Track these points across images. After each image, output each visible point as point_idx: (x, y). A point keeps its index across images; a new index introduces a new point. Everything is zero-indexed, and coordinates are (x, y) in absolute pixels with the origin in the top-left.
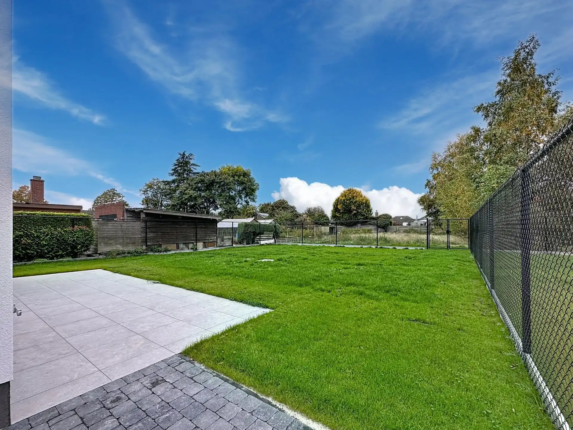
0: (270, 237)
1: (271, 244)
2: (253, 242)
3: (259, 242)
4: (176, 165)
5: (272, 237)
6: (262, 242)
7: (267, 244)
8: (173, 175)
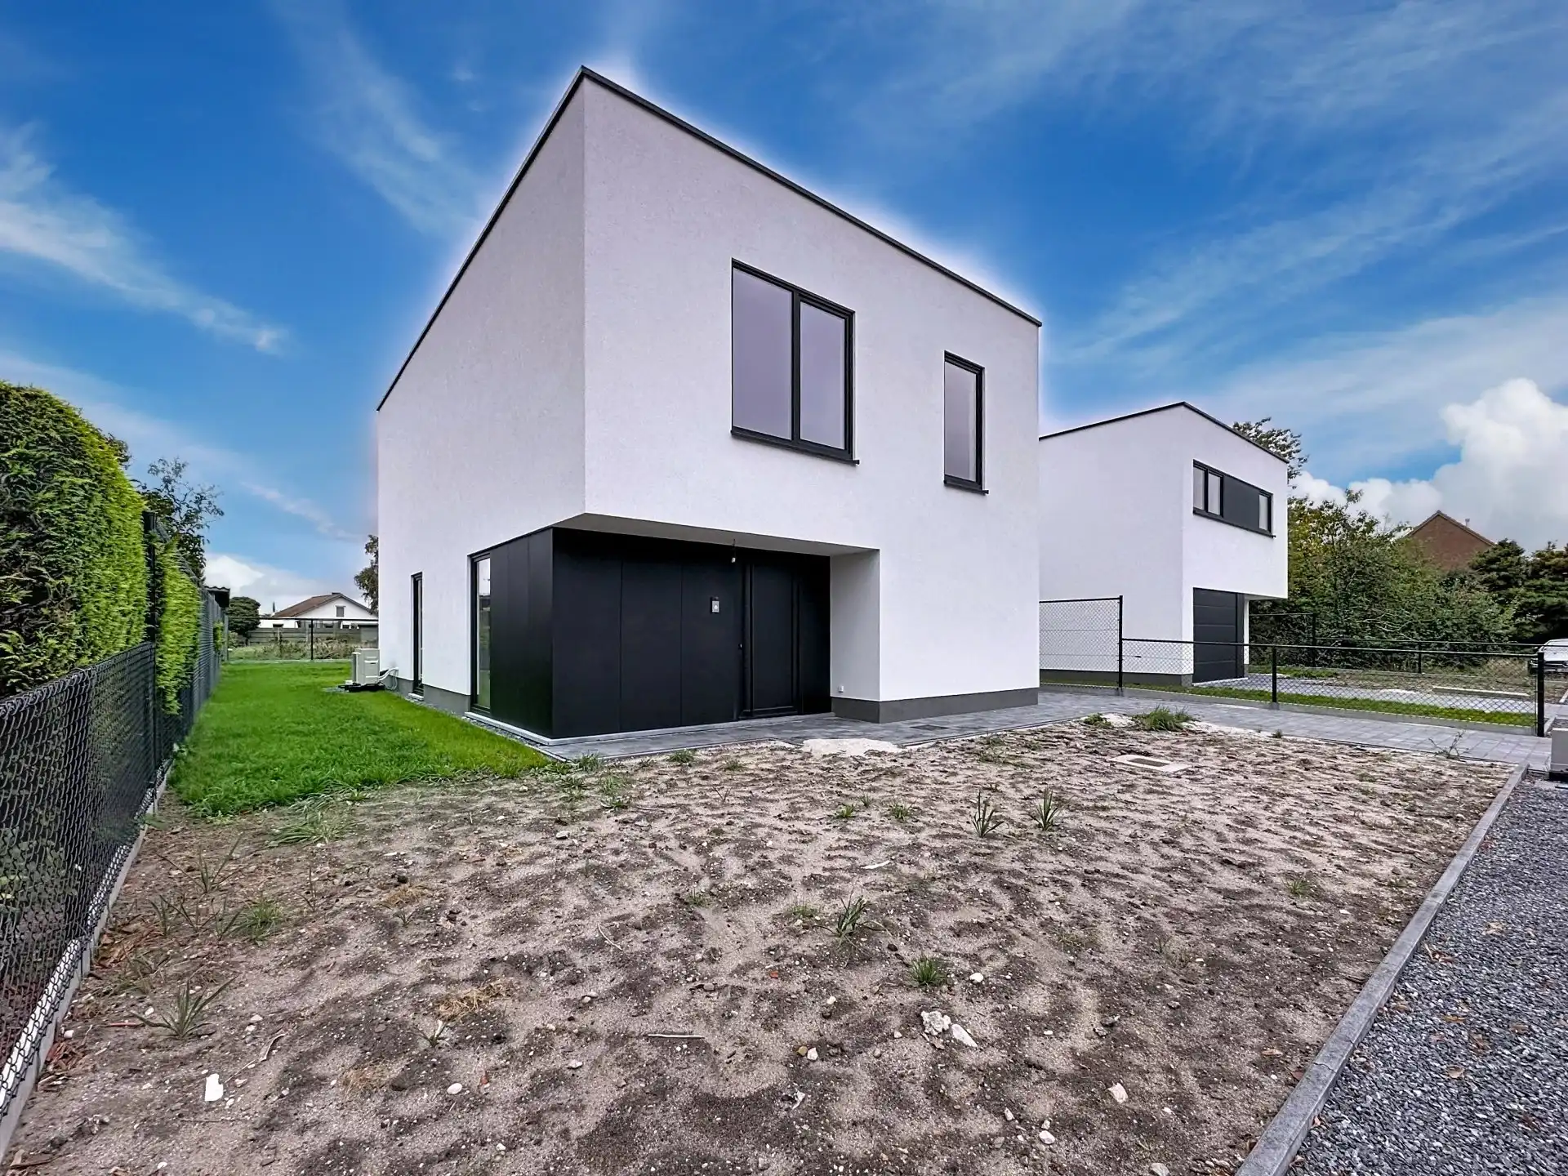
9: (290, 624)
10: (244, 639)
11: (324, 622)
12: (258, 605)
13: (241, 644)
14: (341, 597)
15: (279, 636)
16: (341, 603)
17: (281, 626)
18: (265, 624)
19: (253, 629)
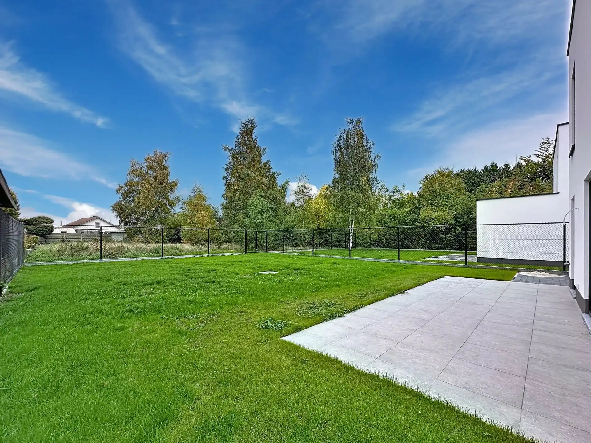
9: (71, 231)
10: (43, 240)
11: (91, 231)
12: (52, 221)
13: (42, 243)
14: (98, 218)
15: (65, 238)
16: (98, 221)
17: (65, 232)
18: (56, 232)
19: (49, 234)
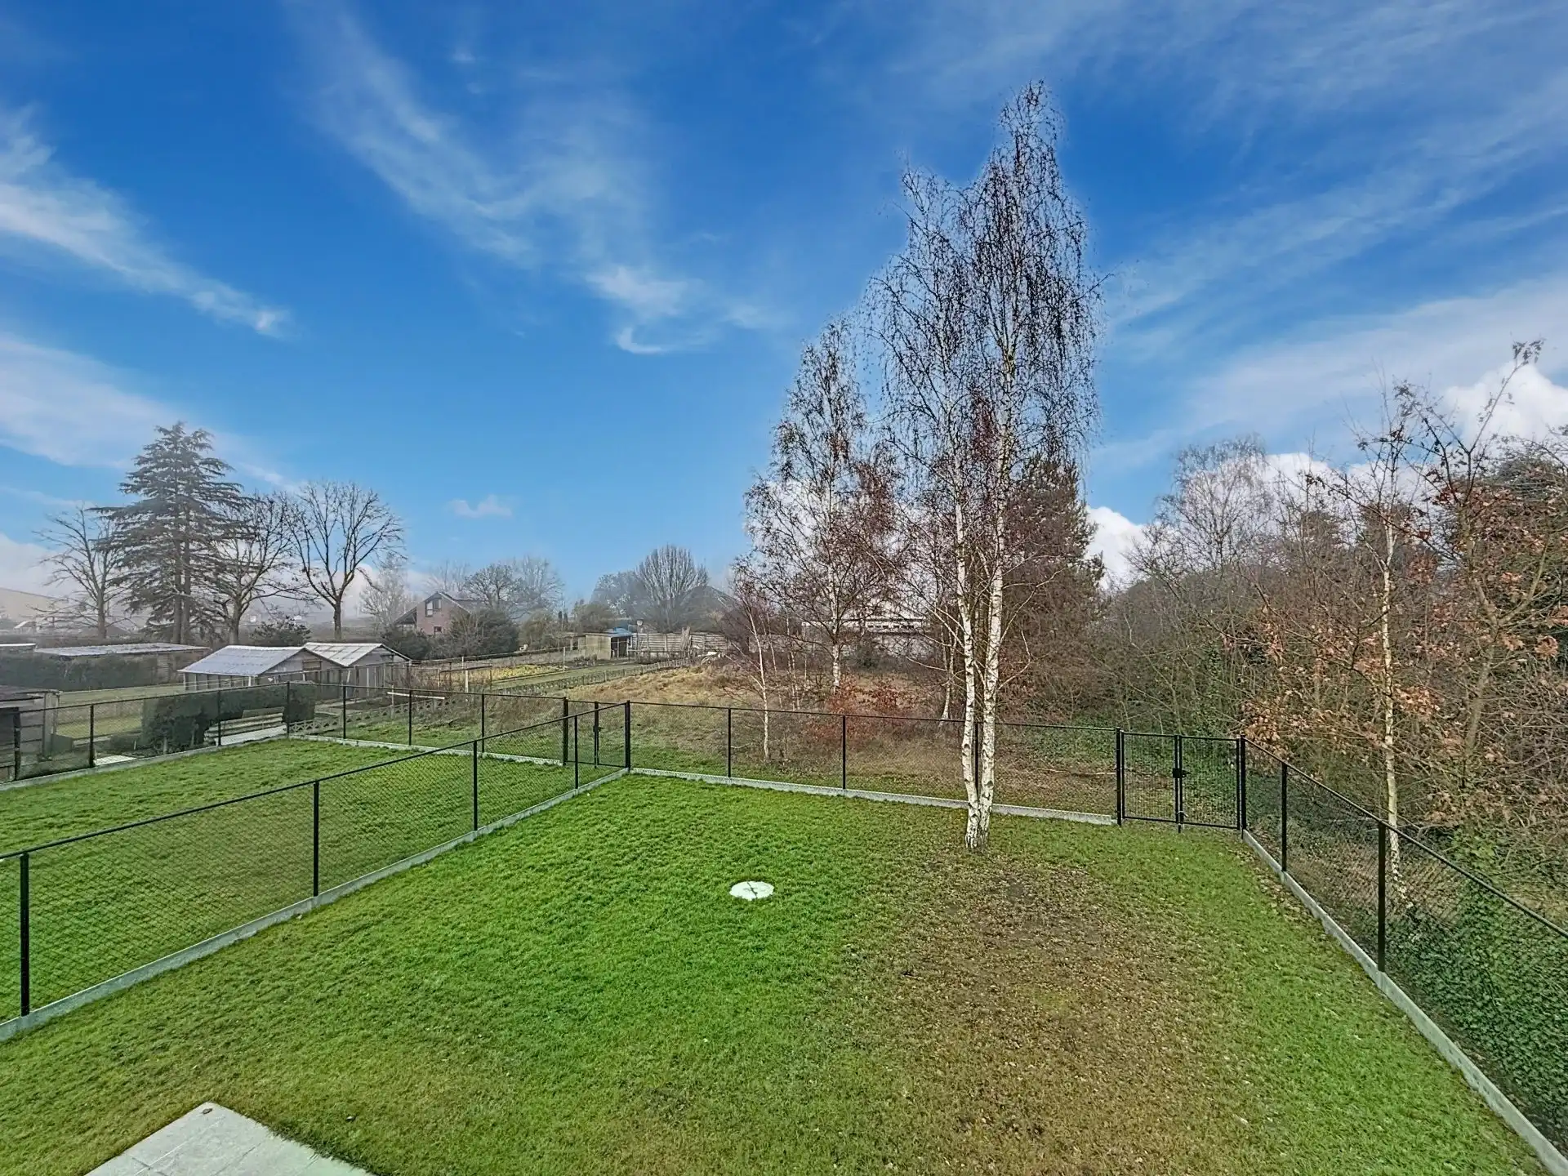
0: (269, 721)
1: (270, 741)
2: (199, 742)
3: (216, 740)
4: (146, 461)
5: (281, 719)
6: (226, 741)
7: (252, 743)
8: (135, 489)
